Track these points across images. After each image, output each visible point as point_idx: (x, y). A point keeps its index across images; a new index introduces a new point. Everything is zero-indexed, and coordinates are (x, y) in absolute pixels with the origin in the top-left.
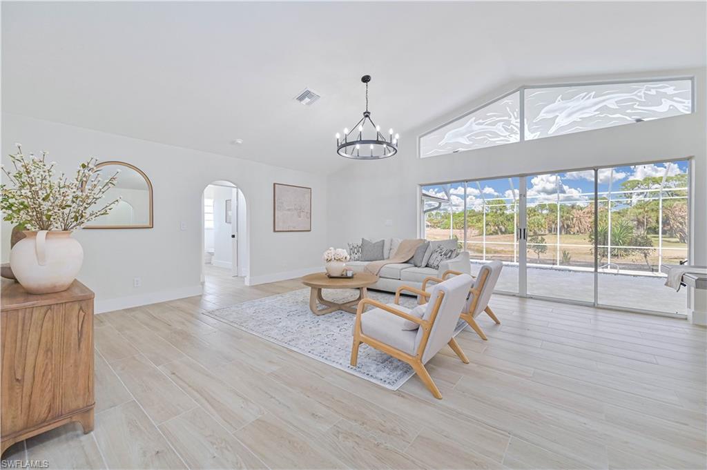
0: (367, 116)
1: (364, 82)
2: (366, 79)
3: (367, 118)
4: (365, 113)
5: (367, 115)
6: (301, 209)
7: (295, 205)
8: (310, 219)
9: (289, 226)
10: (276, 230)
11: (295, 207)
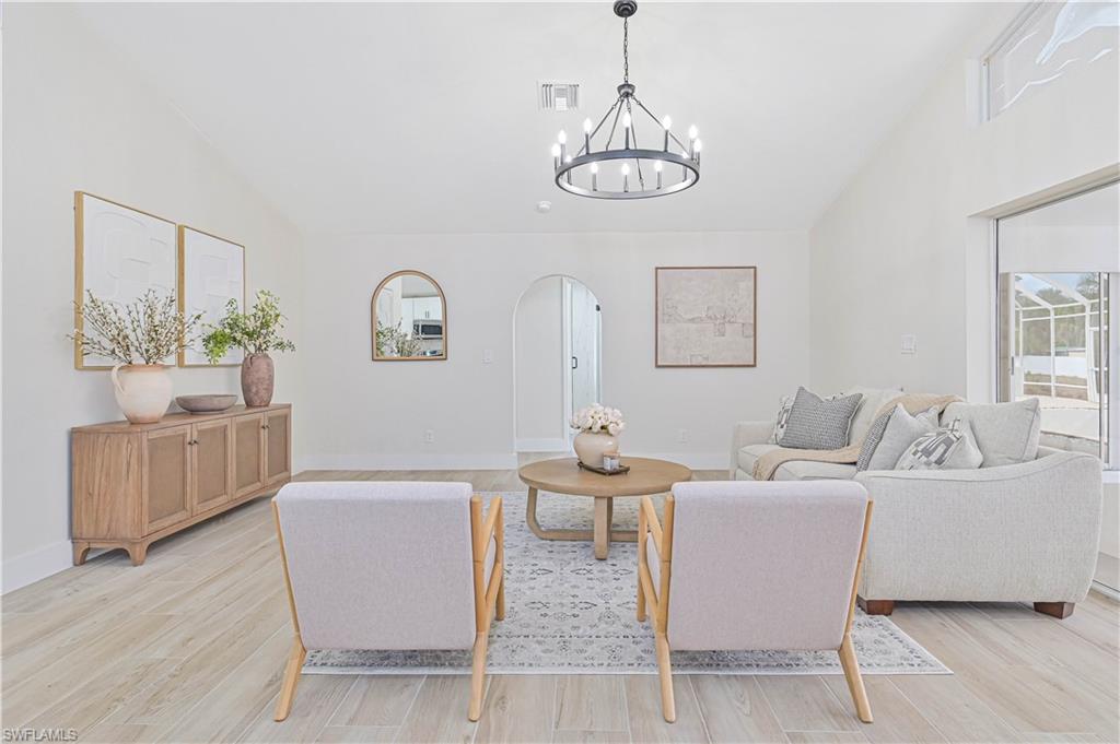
0: (627, 95)
1: (619, 12)
2: (626, 8)
4: (623, 86)
5: (626, 91)
6: (724, 318)
7: (708, 308)
8: (752, 339)
9: (692, 356)
10: (659, 363)
11: (710, 313)
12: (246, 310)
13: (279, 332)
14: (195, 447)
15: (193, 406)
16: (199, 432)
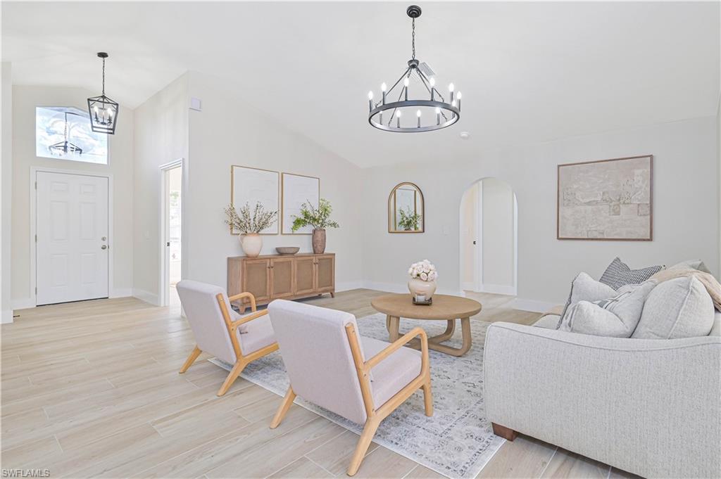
0: (413, 66)
1: (410, 15)
2: (414, 12)
3: (414, 71)
4: (411, 61)
5: (413, 64)
6: (619, 200)
7: (604, 193)
8: (649, 217)
9: (588, 231)
10: (560, 237)
11: (606, 196)
12: (314, 208)
13: (331, 218)
14: (272, 269)
15: (282, 251)
16: (275, 263)
